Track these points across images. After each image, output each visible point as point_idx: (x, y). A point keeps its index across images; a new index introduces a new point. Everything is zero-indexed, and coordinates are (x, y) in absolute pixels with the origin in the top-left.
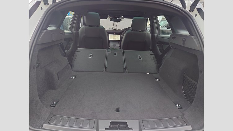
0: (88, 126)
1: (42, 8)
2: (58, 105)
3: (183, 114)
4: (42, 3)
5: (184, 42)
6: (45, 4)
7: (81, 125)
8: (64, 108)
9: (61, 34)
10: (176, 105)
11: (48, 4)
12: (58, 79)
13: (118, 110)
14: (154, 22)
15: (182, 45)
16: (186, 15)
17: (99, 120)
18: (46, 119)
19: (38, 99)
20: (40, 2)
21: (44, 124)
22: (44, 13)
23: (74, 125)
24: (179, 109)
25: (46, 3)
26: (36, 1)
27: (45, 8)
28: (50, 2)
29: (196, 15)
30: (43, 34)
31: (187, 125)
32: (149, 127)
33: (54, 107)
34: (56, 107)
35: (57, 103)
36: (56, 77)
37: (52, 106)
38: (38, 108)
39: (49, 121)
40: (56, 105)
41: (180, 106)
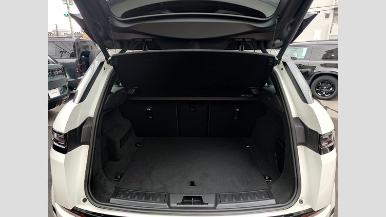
0: (158, 200)
1: (105, 69)
3: (270, 188)
4: (105, 63)
6: (108, 64)
7: (151, 199)
8: (130, 182)
10: (265, 177)
12: (121, 148)
13: (192, 184)
17: (171, 195)
18: (112, 193)
19: (102, 171)
20: (103, 62)
21: (111, 199)
22: (110, 75)
23: (143, 199)
24: (268, 182)
26: (100, 62)
27: (109, 67)
29: (282, 69)
31: (270, 198)
32: (227, 200)
33: (119, 181)
34: (121, 180)
35: (121, 176)
36: (118, 145)
37: (116, 181)
38: (102, 181)
39: (115, 195)
40: (120, 178)
41: (269, 179)
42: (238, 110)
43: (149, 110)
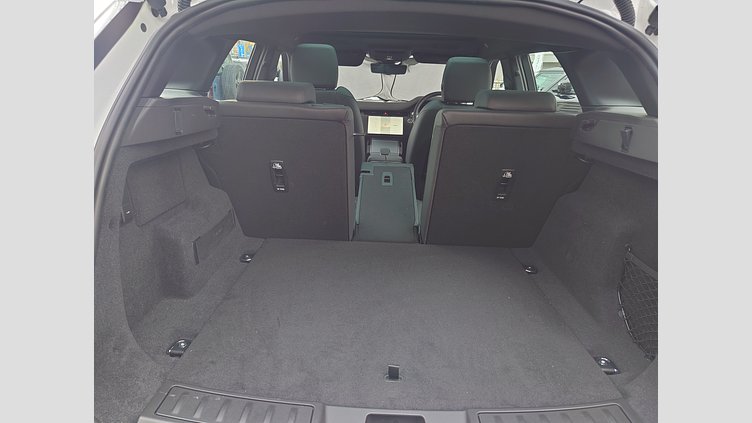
1: (143, 27)
2: (190, 350)
3: (625, 395)
4: (145, 10)
5: (626, 140)
6: (155, 13)
8: (212, 362)
9: (208, 111)
10: (598, 360)
11: (165, 13)
12: (197, 263)
13: (393, 374)
14: (517, 75)
15: (619, 150)
16: (633, 44)
17: (329, 409)
18: (148, 400)
19: (125, 328)
20: (138, 6)
21: (141, 418)
22: (152, 43)
24: (607, 373)
25: (159, 10)
27: (156, 25)
28: (172, 6)
30: (144, 111)
33: (180, 355)
34: (185, 355)
35: (188, 343)
36: (188, 254)
37: (172, 355)
38: (124, 359)
39: (157, 408)
40: (184, 349)
41: (611, 364)
42: (509, 175)
43: (278, 166)
